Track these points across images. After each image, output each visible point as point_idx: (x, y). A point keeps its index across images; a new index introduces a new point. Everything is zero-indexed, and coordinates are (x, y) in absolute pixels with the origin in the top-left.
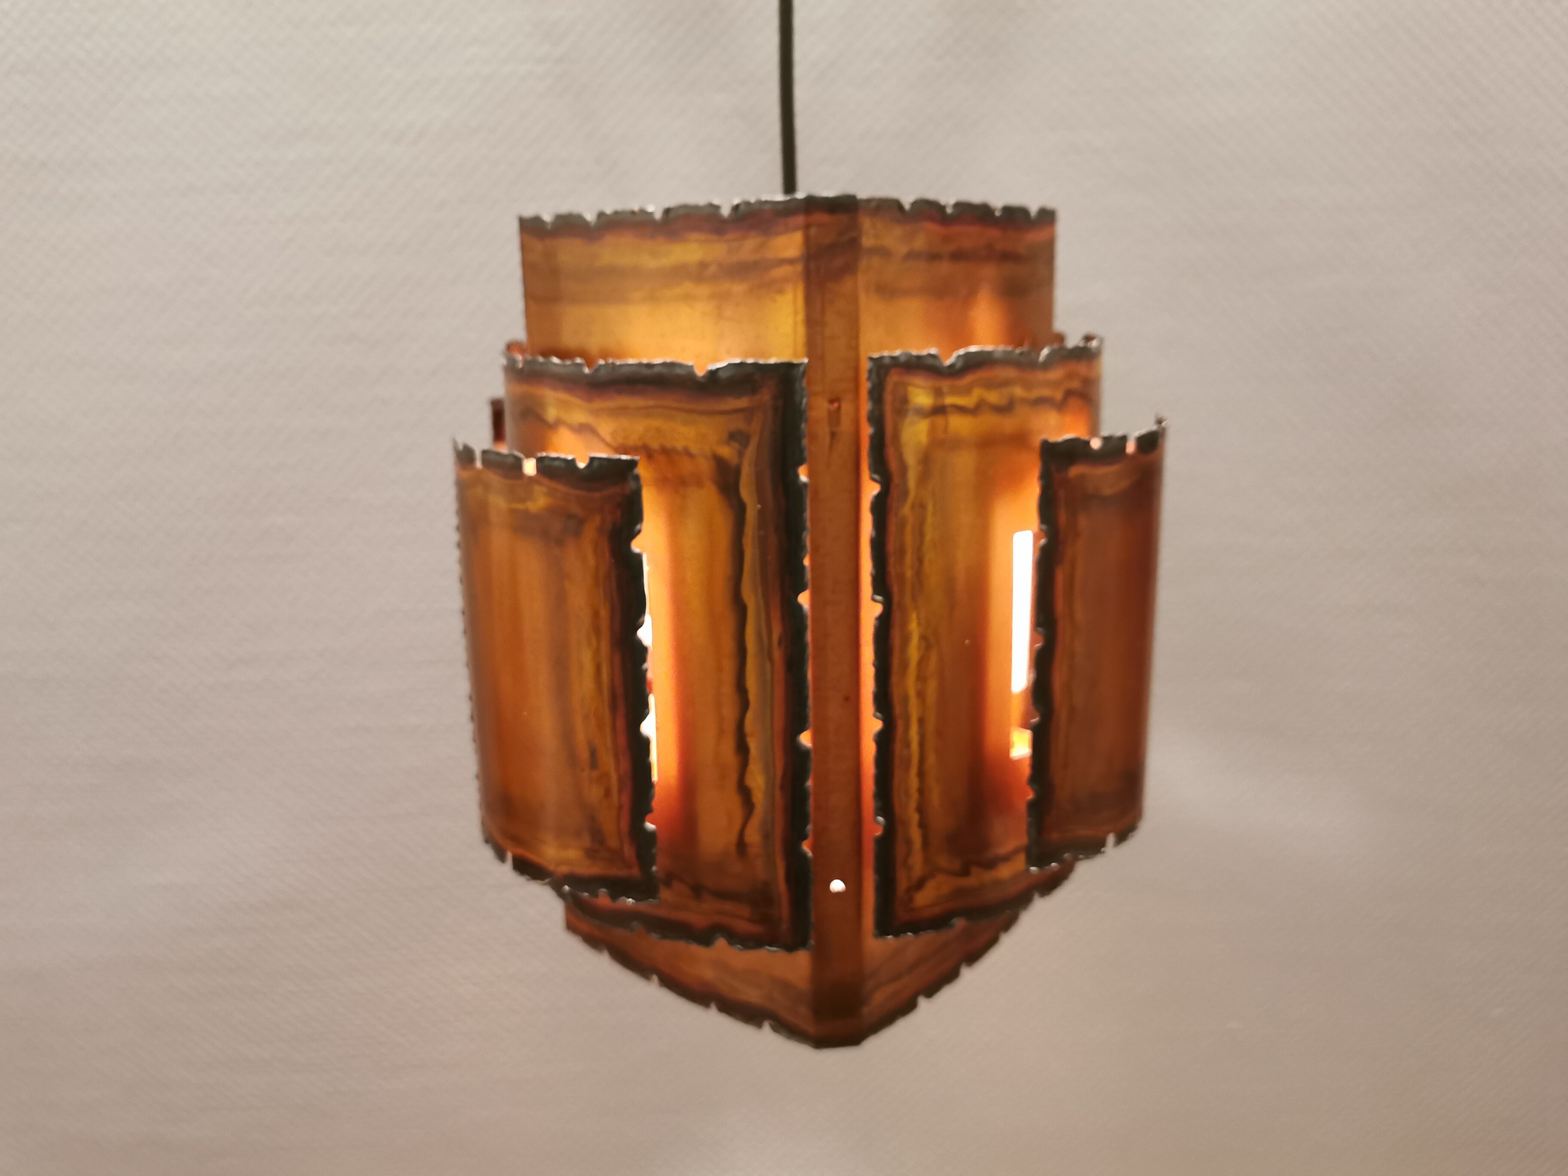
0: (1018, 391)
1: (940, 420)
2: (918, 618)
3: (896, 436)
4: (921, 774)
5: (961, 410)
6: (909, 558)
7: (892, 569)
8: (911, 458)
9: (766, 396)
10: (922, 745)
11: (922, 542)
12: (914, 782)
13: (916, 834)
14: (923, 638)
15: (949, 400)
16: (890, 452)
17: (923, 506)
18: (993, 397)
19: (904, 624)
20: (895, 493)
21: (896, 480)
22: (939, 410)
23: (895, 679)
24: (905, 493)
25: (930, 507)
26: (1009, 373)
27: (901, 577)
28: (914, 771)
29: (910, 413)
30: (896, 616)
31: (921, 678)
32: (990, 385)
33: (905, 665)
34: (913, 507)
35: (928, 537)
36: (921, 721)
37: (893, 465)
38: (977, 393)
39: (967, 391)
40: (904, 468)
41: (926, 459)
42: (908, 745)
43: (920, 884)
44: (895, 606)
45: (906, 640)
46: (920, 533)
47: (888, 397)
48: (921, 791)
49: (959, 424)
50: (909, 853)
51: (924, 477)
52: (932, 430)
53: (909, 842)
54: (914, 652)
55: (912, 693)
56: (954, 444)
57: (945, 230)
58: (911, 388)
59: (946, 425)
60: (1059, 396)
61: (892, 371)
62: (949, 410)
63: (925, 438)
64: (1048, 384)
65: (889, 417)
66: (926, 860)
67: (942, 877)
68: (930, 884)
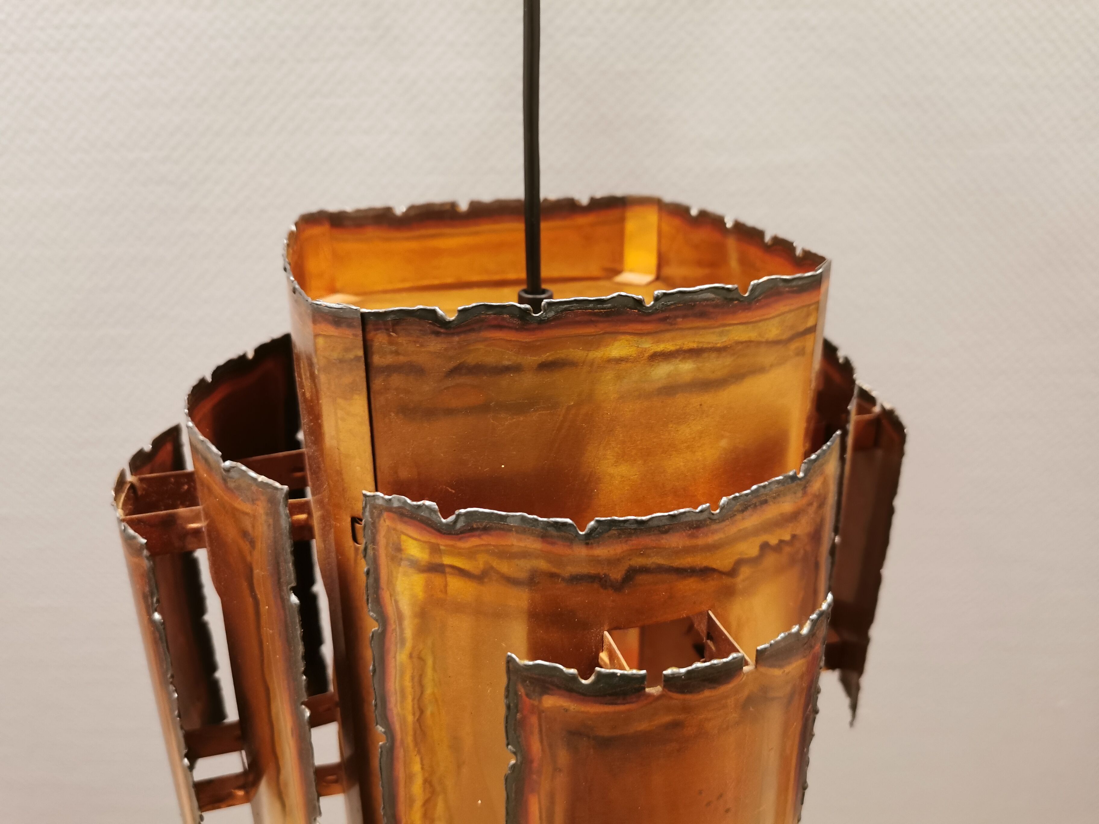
0: (544, 565)
1: (437, 579)
2: (422, 764)
3: (390, 583)
5: (462, 573)
6: (408, 705)
7: (393, 708)
11: (422, 693)
14: (427, 782)
15: (447, 560)
16: (385, 596)
17: (420, 658)
18: (506, 568)
19: (407, 765)
20: (392, 638)
21: (393, 624)
22: (436, 568)
24: (403, 641)
25: (430, 662)
26: (531, 543)
27: (403, 721)
29: (403, 563)
30: (400, 753)
31: (428, 817)
33: (411, 801)
34: (411, 656)
35: (429, 691)
37: (390, 610)
38: (484, 560)
39: (471, 554)
40: (400, 617)
41: (423, 614)
44: (398, 743)
45: (410, 778)
47: (381, 539)
49: (460, 588)
51: (420, 632)
52: (428, 587)
54: (418, 791)
57: (525, 338)
58: (403, 537)
59: (446, 586)
60: (617, 574)
61: (385, 514)
62: (448, 570)
63: (421, 595)
64: (595, 561)
65: (383, 560)
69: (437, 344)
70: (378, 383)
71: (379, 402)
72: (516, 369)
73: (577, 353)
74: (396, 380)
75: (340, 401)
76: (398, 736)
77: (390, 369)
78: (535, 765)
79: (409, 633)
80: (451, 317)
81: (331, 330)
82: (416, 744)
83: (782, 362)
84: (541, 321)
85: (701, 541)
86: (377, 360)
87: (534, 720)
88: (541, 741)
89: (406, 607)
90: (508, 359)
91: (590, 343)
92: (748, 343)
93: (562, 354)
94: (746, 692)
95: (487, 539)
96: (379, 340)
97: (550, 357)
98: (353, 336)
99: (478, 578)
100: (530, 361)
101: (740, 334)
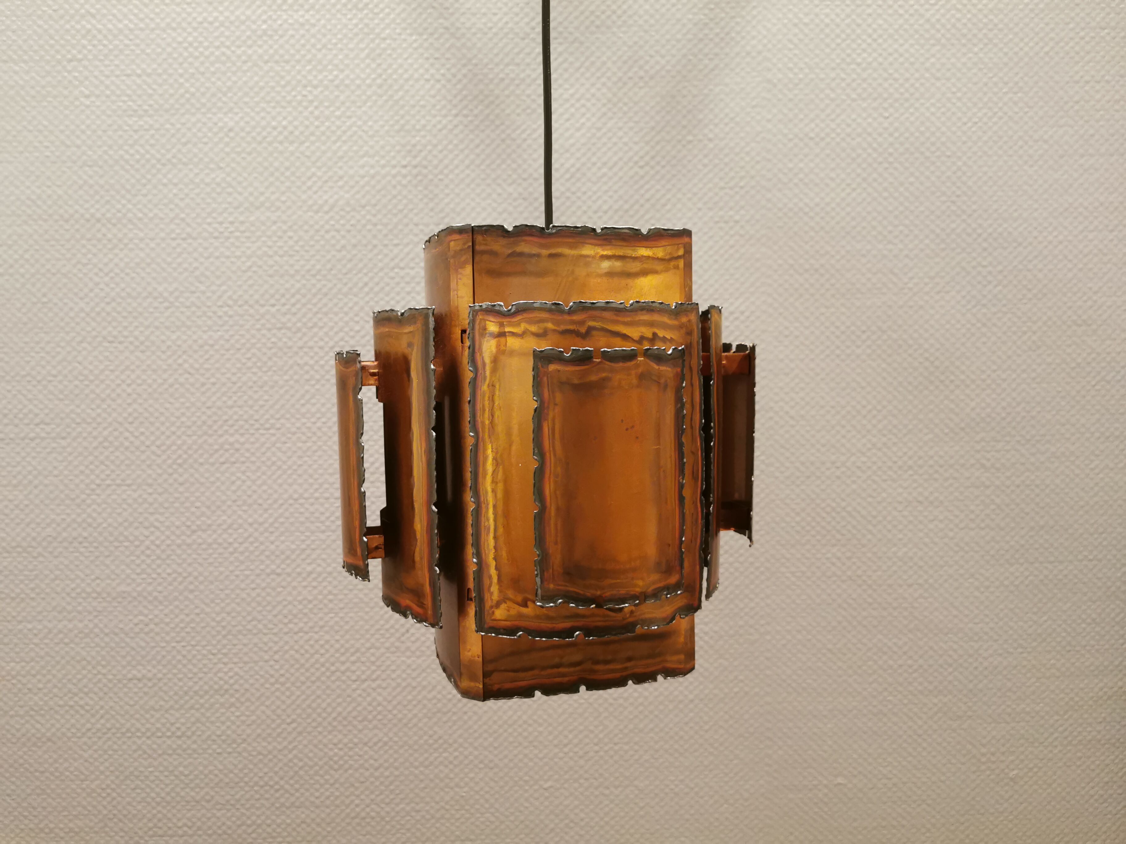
0: (550, 325)
1: (502, 339)
2: (492, 448)
3: (480, 348)
4: (495, 538)
5: (513, 334)
6: (487, 415)
7: (479, 419)
8: (487, 360)
9: (419, 325)
10: (495, 520)
11: (493, 405)
12: (492, 542)
13: (493, 572)
14: (495, 459)
15: (507, 329)
16: (477, 355)
17: (493, 386)
18: (533, 328)
19: (485, 450)
20: (480, 379)
21: (480, 371)
22: (502, 335)
23: (480, 480)
24: (485, 378)
25: (497, 386)
26: (544, 315)
27: (483, 423)
28: (491, 535)
29: (487, 336)
30: (481, 444)
31: (494, 482)
32: (531, 322)
33: (486, 474)
34: (488, 386)
35: (496, 403)
36: (495, 507)
37: (479, 363)
38: (523, 326)
39: (518, 324)
40: (484, 365)
41: (495, 360)
42: (488, 520)
43: (498, 605)
44: (480, 439)
45: (486, 458)
46: (492, 400)
47: (477, 327)
48: (496, 548)
49: (512, 342)
50: (490, 584)
51: (494, 370)
52: (498, 346)
53: (490, 577)
54: (490, 467)
55: (489, 489)
56: (512, 353)
57: (542, 241)
58: (488, 322)
59: (506, 342)
60: (583, 330)
61: (479, 313)
62: (507, 334)
63: (494, 349)
64: (573, 322)
65: (477, 337)
66: (500, 591)
67: (509, 603)
68: (503, 606)
69: (503, 241)
70: (477, 258)
71: (477, 269)
72: (538, 255)
73: (566, 251)
74: (485, 257)
75: (460, 270)
76: (481, 435)
77: (483, 252)
78: (547, 403)
79: (488, 373)
80: (510, 229)
81: (457, 236)
82: (490, 436)
83: (667, 270)
84: (550, 234)
85: (620, 319)
86: (478, 248)
87: (545, 379)
88: (549, 390)
90: (535, 250)
91: (572, 247)
92: (648, 257)
93: (559, 250)
94: (640, 370)
95: (525, 315)
96: (479, 238)
97: (553, 251)
98: (468, 237)
99: (521, 336)
100: (545, 252)
101: (644, 252)
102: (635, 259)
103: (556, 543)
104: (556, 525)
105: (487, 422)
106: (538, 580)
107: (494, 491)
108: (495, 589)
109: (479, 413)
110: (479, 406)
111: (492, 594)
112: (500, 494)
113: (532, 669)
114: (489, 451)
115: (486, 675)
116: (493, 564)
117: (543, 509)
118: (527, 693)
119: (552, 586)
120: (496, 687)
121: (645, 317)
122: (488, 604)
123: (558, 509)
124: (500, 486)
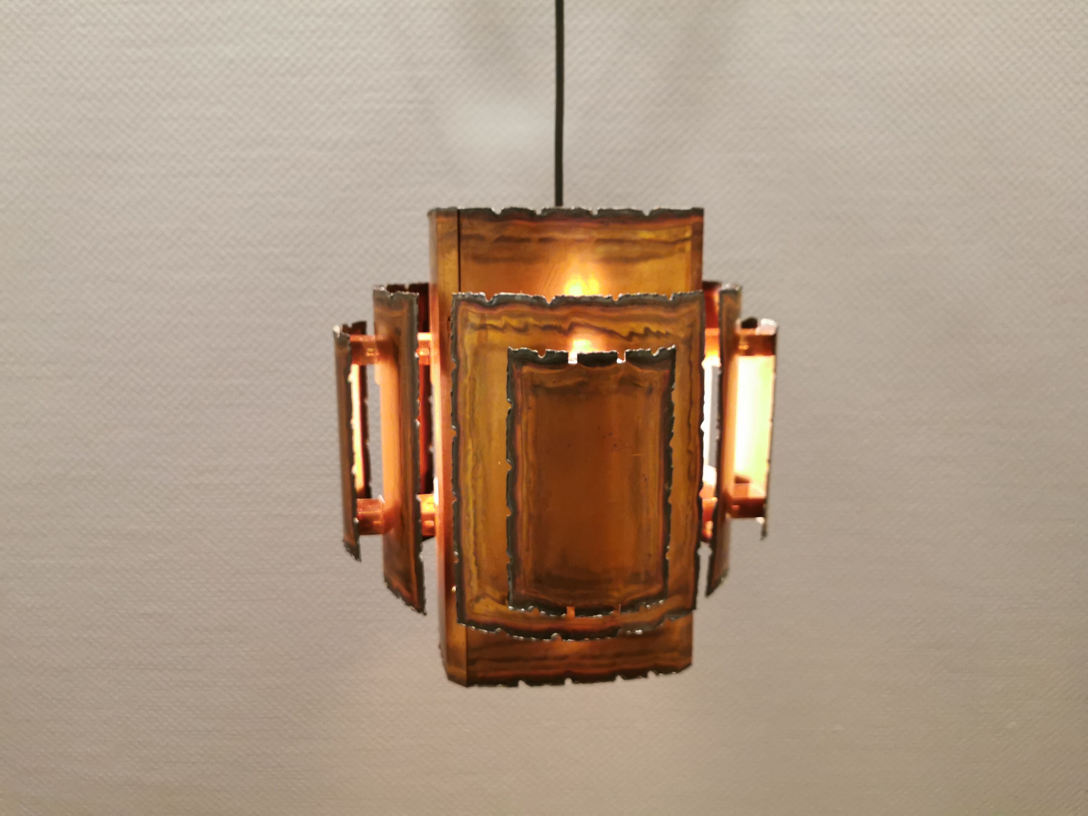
0: (531, 320)
1: (483, 332)
2: (472, 443)
3: (462, 340)
4: (475, 534)
5: (495, 328)
6: (468, 408)
7: (460, 412)
9: (405, 310)
10: (475, 516)
11: (474, 400)
12: (471, 537)
13: (473, 568)
14: (475, 454)
15: (489, 322)
16: (460, 347)
17: (474, 380)
18: (514, 322)
19: (466, 445)
20: (462, 370)
21: (462, 363)
22: (483, 327)
23: (461, 474)
24: (466, 371)
25: (478, 381)
26: (526, 309)
27: (464, 418)
28: (471, 530)
29: (468, 327)
30: (462, 438)
31: (474, 478)
32: (511, 315)
34: (470, 379)
35: (477, 398)
36: (475, 503)
37: (461, 356)
38: (504, 320)
39: (498, 317)
40: (466, 357)
41: (476, 353)
42: (468, 515)
43: (477, 599)
44: (461, 434)
45: (466, 454)
46: (473, 394)
47: (459, 317)
48: (475, 543)
49: (493, 336)
50: (470, 579)
51: (475, 364)
52: (479, 337)
53: (470, 572)
54: (470, 462)
55: (470, 484)
56: (493, 347)
57: (533, 225)
58: (470, 313)
59: (487, 335)
60: (566, 326)
61: (462, 303)
62: (488, 327)
63: (475, 341)
64: (555, 318)
65: (459, 328)
66: (480, 586)
67: (488, 600)
68: (483, 601)
69: (491, 226)
70: (463, 243)
71: (462, 252)
72: (528, 240)
73: (558, 235)
74: (472, 243)
75: (446, 255)
76: (462, 429)
77: (470, 237)
78: (519, 407)
79: (469, 366)
80: (498, 212)
81: (443, 219)
82: (470, 431)
83: (671, 254)
84: (541, 218)
85: (607, 314)
86: (464, 232)
87: (519, 381)
88: (522, 393)
89: (469, 352)
90: (525, 235)
91: (565, 230)
92: (649, 241)
93: (550, 234)
94: (621, 374)
95: (506, 308)
96: (465, 222)
97: (544, 235)
98: (453, 221)
99: (502, 329)
100: (536, 236)
101: (645, 234)
102: (635, 242)
103: (527, 550)
104: (528, 531)
105: (468, 416)
106: (510, 584)
107: (474, 487)
108: (474, 584)
109: (460, 407)
110: (460, 400)
111: (471, 588)
112: (480, 490)
113: (516, 659)
114: (470, 446)
115: (470, 662)
116: (472, 559)
117: (515, 513)
118: (511, 682)
119: (523, 592)
120: (480, 675)
121: (637, 311)
122: (468, 597)
123: (530, 516)
124: (480, 483)
